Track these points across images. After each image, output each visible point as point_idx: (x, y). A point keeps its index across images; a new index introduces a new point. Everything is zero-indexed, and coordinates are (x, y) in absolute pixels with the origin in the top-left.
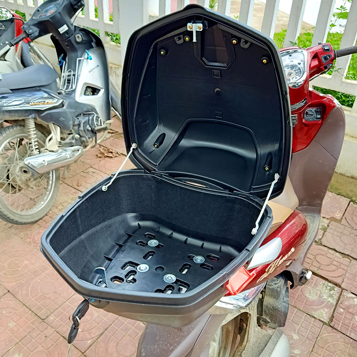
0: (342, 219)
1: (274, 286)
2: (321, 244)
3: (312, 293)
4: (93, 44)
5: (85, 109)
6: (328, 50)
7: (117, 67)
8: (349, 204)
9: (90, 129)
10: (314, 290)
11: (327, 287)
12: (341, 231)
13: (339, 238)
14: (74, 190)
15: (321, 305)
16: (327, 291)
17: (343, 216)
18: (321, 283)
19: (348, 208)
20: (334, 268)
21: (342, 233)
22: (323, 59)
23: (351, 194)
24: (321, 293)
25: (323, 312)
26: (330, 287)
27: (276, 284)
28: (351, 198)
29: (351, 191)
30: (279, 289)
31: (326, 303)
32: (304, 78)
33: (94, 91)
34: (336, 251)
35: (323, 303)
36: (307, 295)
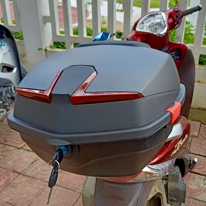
0: (198, 135)
1: (174, 172)
2: (190, 152)
3: (192, 184)
4: (4, 35)
5: (4, 82)
6: (177, 11)
7: (22, 56)
8: (200, 125)
9: (10, 96)
10: (194, 182)
11: (201, 179)
12: (200, 142)
13: (200, 147)
14: (2, 145)
15: (201, 191)
16: (202, 181)
17: (199, 133)
18: (197, 177)
19: (201, 128)
20: (202, 166)
21: (201, 144)
22: (175, 18)
23: (200, 119)
24: (198, 183)
25: (204, 195)
26: (203, 178)
27: (175, 171)
28: (201, 122)
29: (200, 117)
30: (177, 174)
31: (203, 189)
32: (165, 31)
33: (9, 69)
34: (200, 155)
35: (202, 189)
36: (190, 186)
